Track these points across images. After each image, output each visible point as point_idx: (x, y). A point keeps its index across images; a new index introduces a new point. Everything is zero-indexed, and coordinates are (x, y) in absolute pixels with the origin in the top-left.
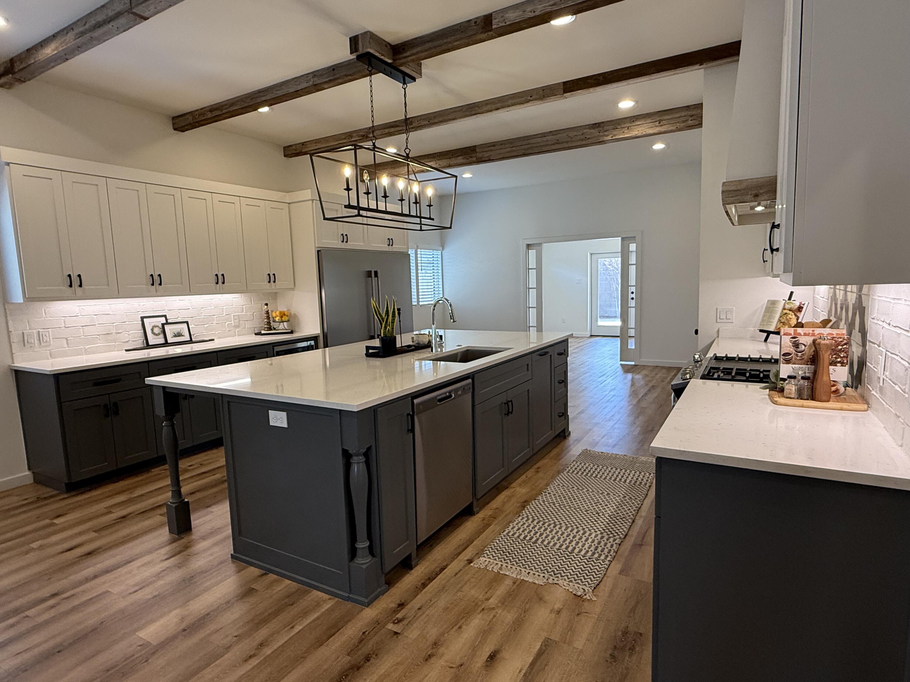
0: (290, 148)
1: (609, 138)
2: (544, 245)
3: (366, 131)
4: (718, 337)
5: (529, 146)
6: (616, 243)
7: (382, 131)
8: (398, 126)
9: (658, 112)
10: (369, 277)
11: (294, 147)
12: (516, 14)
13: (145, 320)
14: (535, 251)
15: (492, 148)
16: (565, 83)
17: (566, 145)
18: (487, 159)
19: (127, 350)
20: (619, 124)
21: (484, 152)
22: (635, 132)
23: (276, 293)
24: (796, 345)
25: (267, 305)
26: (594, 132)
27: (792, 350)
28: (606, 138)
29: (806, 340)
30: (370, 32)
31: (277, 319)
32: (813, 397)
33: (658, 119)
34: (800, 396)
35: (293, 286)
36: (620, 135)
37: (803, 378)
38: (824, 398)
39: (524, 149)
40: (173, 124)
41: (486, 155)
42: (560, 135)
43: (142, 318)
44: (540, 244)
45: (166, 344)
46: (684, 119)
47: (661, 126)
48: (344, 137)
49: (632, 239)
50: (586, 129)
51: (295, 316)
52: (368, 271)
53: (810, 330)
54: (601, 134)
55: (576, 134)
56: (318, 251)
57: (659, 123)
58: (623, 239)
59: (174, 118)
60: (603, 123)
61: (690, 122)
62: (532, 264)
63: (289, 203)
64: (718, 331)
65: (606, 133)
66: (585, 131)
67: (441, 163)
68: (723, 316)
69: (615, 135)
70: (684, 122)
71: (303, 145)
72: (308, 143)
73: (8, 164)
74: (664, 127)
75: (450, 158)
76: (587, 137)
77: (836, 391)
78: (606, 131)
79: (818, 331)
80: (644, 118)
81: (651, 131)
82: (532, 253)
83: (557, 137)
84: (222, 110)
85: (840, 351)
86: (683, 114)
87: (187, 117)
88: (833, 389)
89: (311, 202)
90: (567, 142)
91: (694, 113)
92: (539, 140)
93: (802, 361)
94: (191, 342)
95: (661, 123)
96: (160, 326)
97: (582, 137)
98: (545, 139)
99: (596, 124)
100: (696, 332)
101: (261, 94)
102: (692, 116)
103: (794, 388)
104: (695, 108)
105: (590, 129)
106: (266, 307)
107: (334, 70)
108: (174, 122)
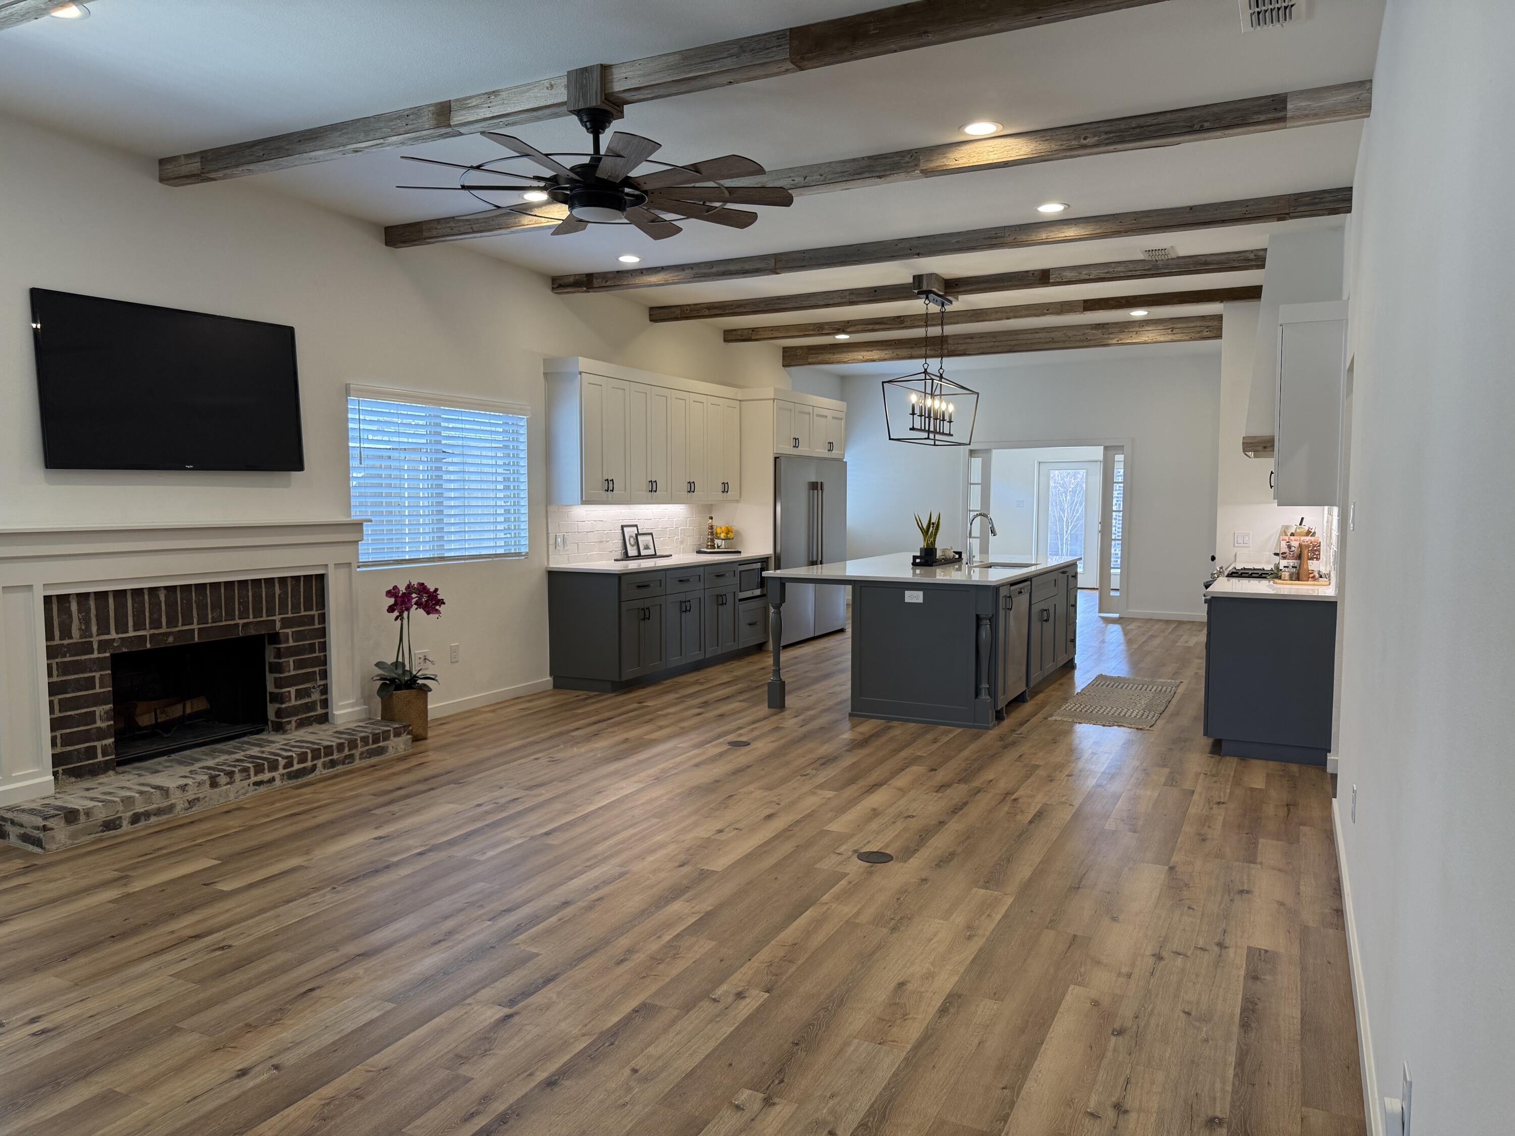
0: (734, 333)
1: (1115, 341)
2: (994, 451)
3: (843, 324)
4: (1235, 561)
5: (1015, 342)
6: (1097, 452)
7: (864, 326)
8: (885, 324)
9: (1171, 319)
10: (813, 489)
11: (739, 333)
12: (1072, 274)
13: (625, 529)
14: (980, 459)
15: (969, 341)
16: (1085, 301)
17: (1061, 345)
18: (962, 352)
19: (615, 560)
20: (1126, 328)
21: (958, 344)
22: (1143, 338)
23: (712, 505)
24: (1289, 547)
25: (711, 518)
26: (1098, 333)
27: (1287, 550)
28: (1110, 342)
29: (1295, 544)
30: (936, 275)
31: (722, 536)
32: (1298, 579)
33: (1171, 326)
34: (1291, 579)
35: (738, 498)
36: (1127, 339)
37: (1293, 567)
38: (1304, 579)
39: (1011, 346)
40: (650, 315)
41: (961, 348)
42: (1056, 333)
43: (623, 527)
44: (988, 451)
45: (639, 556)
46: (1198, 329)
47: (1174, 334)
48: (812, 328)
49: (1119, 449)
50: (1087, 329)
51: (738, 533)
52: (813, 483)
53: (1298, 538)
54: (1104, 336)
55: (1075, 333)
56: (776, 458)
57: (1172, 331)
58: (1106, 448)
59: (651, 309)
60: (1108, 324)
61: (1205, 334)
62: (976, 476)
63: (740, 401)
64: (1236, 555)
65: (1111, 336)
66: (1086, 331)
67: (899, 353)
68: (1240, 541)
69: (1121, 340)
70: (1199, 332)
71: (753, 331)
72: (760, 330)
73: (580, 373)
74: (1178, 335)
75: (912, 348)
76: (1089, 338)
77: (1313, 577)
78: (1109, 334)
79: (1303, 538)
80: (1155, 323)
81: (1162, 339)
82: (977, 462)
83: (1053, 335)
84: (725, 310)
85: (1316, 550)
86: (1199, 324)
87: (673, 310)
88: (1311, 575)
89: (772, 401)
90: (1064, 342)
91: (1210, 324)
92: (1030, 336)
93: (1293, 558)
94: (654, 556)
95: (1174, 332)
96: (634, 536)
97: (1082, 338)
98: (1037, 336)
99: (1099, 324)
100: (1213, 558)
101: (779, 301)
102: (1208, 327)
103: (1287, 574)
104: (1211, 319)
105: (1092, 329)
106: (710, 521)
107: (875, 291)
108: (652, 313)
